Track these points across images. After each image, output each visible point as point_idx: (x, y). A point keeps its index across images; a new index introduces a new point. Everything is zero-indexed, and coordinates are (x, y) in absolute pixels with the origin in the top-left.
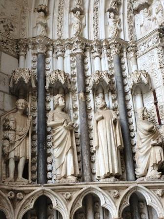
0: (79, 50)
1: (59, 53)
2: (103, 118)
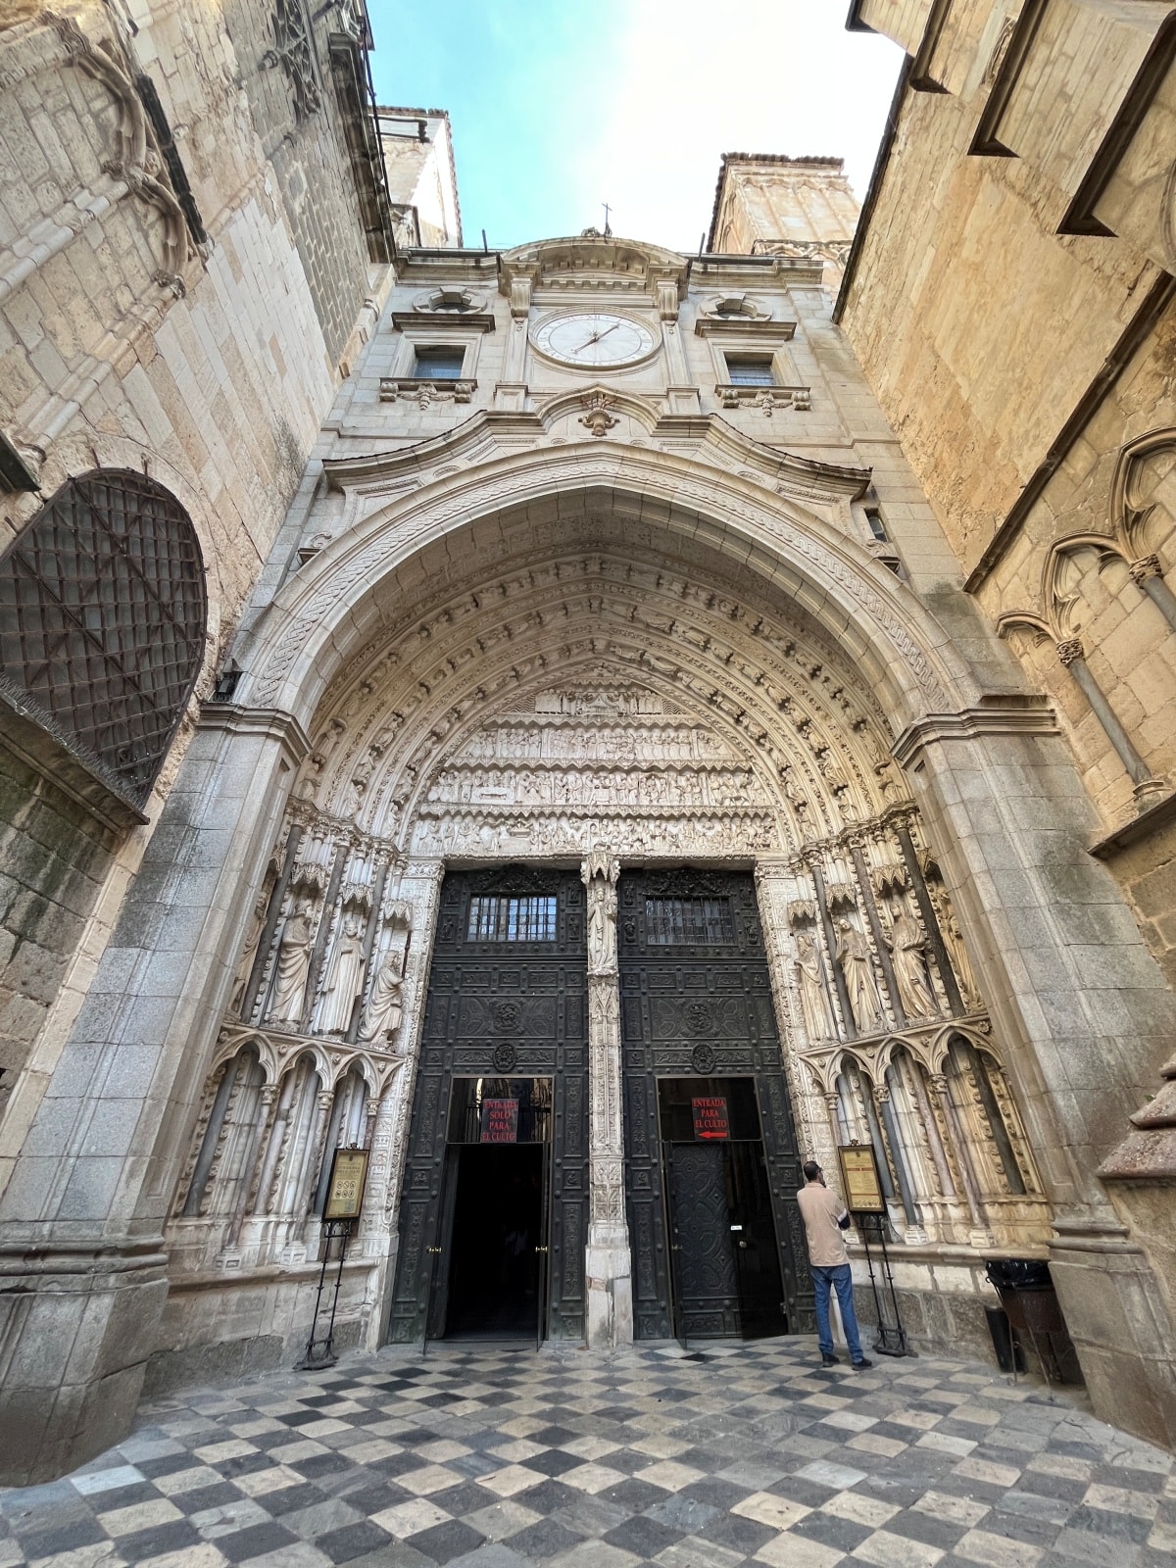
0: (347, 844)
1: (321, 835)
2: (350, 952)
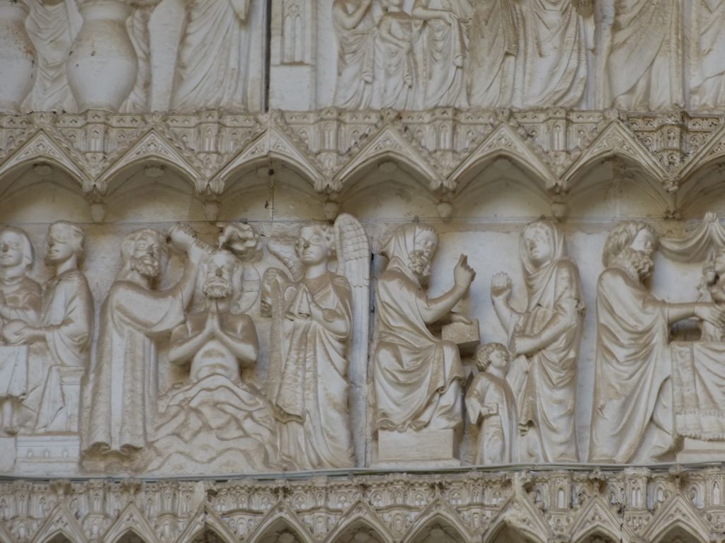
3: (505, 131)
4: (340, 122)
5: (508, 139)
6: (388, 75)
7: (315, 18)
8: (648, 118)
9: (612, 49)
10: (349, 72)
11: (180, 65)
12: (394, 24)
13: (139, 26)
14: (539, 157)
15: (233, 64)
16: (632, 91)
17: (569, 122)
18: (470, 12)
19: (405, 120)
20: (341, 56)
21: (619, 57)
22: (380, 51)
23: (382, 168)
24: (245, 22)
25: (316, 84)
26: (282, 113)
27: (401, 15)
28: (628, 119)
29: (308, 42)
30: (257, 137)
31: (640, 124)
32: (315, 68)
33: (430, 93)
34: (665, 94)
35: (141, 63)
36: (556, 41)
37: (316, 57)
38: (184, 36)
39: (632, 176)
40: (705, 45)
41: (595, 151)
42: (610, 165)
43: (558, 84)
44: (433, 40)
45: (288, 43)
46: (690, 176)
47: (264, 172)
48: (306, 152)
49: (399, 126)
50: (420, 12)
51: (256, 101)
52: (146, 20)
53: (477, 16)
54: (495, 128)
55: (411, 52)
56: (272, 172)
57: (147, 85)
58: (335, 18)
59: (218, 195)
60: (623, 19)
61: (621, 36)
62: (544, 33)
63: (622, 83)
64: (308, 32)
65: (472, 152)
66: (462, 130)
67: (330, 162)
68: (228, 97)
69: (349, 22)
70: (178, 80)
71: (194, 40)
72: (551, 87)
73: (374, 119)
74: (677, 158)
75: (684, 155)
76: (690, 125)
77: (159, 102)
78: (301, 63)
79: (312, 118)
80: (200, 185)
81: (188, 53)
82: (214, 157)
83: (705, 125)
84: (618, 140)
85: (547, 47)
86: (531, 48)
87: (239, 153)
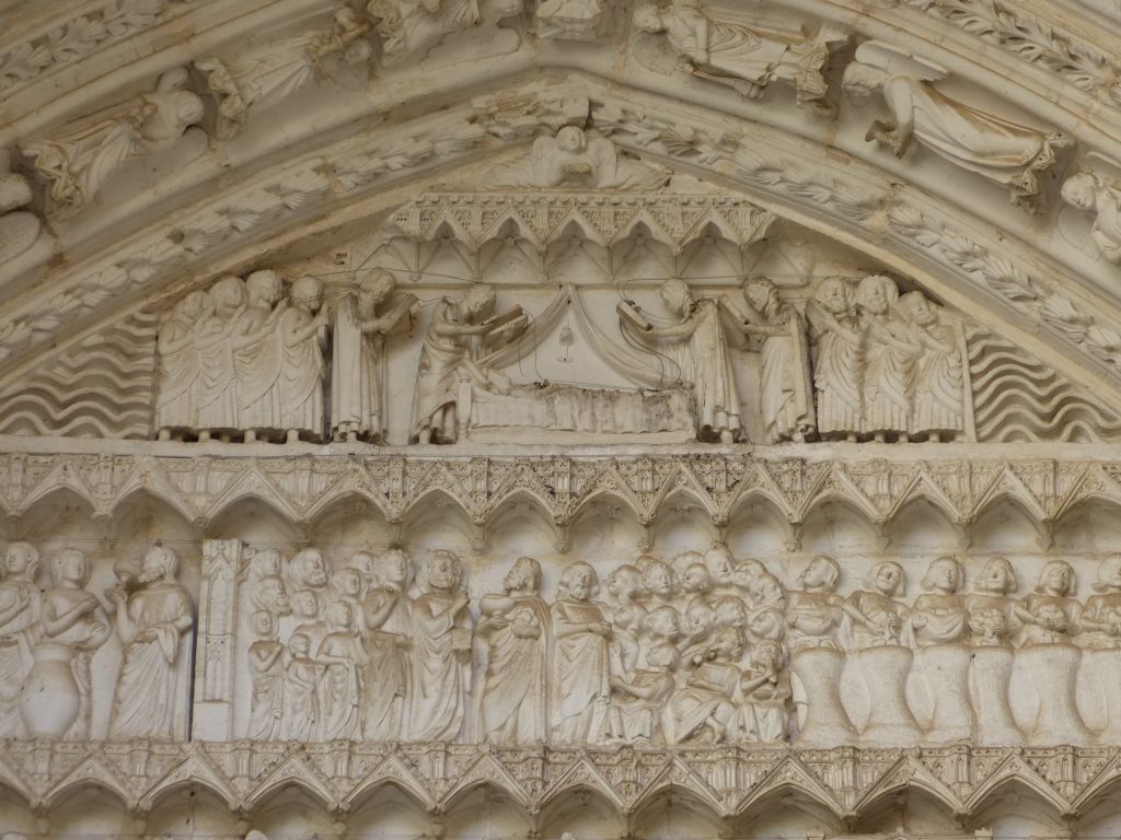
3: (393, 761)
4: (253, 752)
5: (396, 769)
6: (295, 712)
7: (234, 662)
8: (515, 751)
9: (486, 692)
10: (261, 709)
11: (117, 701)
12: (301, 668)
13: (82, 666)
14: (421, 783)
15: (162, 700)
16: (502, 728)
17: (447, 754)
18: (365, 659)
19: (308, 751)
20: (255, 695)
21: (492, 699)
22: (289, 692)
23: (287, 791)
24: (174, 664)
25: (233, 718)
26: (203, 744)
27: (307, 660)
28: (498, 752)
29: (227, 682)
30: (181, 764)
31: (508, 757)
32: (232, 705)
33: (331, 726)
34: (530, 731)
35: (83, 699)
36: (438, 683)
37: (233, 696)
38: (121, 676)
39: (500, 801)
40: (565, 690)
41: (470, 779)
42: (482, 791)
43: (439, 721)
44: (333, 682)
45: (209, 683)
46: (550, 802)
47: (186, 793)
48: (223, 777)
49: (303, 755)
50: (322, 658)
51: (181, 733)
52: (88, 661)
53: (371, 662)
54: (384, 758)
55: (314, 692)
56: (193, 794)
57: (88, 717)
58: (250, 662)
59: (147, 812)
60: (496, 666)
61: (493, 681)
62: (428, 677)
63: (494, 720)
64: (227, 673)
65: (364, 779)
66: (356, 760)
67: (243, 786)
68: (158, 728)
69: (262, 665)
70: (115, 713)
71: (129, 679)
72: (433, 724)
73: (281, 749)
74: (539, 785)
75: (545, 784)
76: (551, 759)
77: (97, 733)
78: (220, 701)
79: (229, 748)
80: (131, 804)
81: (123, 691)
82: (144, 779)
83: (564, 758)
84: (490, 770)
85: (431, 690)
86: (417, 690)
87: (165, 777)
